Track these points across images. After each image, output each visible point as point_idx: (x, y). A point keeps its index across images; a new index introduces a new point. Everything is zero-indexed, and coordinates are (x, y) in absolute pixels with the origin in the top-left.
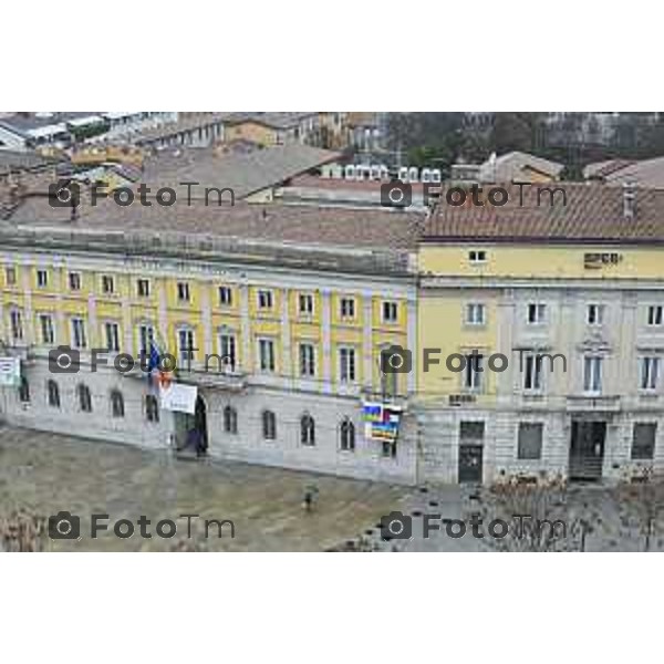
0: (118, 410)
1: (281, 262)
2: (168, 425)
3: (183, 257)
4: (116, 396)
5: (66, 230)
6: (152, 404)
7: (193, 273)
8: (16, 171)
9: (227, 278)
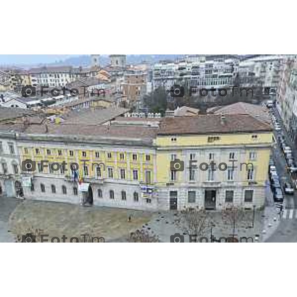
0: (65, 192)
1: (114, 144)
3: (84, 143)
4: (64, 188)
5: (45, 135)
6: (75, 189)
7: (88, 148)
8: (25, 116)
9: (98, 149)
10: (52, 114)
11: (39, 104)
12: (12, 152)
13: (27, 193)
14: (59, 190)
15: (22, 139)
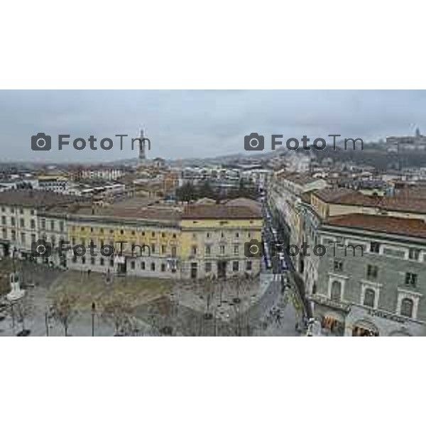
0: (102, 264)
2: (116, 267)
4: (102, 260)
5: (90, 216)
7: (125, 228)
9: (134, 229)
10: (101, 199)
11: (92, 192)
12: (62, 229)
13: (70, 264)
15: (71, 219)
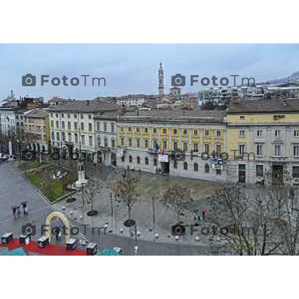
0: (147, 163)
1: (190, 122)
2: (159, 166)
3: (165, 122)
4: (147, 159)
5: (136, 117)
6: (155, 161)
7: (168, 126)
9: (176, 127)
12: (113, 130)
13: (119, 163)
14: (143, 161)
15: (122, 121)
